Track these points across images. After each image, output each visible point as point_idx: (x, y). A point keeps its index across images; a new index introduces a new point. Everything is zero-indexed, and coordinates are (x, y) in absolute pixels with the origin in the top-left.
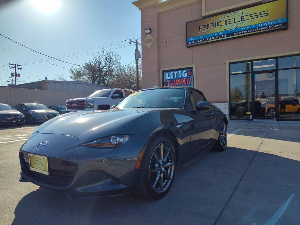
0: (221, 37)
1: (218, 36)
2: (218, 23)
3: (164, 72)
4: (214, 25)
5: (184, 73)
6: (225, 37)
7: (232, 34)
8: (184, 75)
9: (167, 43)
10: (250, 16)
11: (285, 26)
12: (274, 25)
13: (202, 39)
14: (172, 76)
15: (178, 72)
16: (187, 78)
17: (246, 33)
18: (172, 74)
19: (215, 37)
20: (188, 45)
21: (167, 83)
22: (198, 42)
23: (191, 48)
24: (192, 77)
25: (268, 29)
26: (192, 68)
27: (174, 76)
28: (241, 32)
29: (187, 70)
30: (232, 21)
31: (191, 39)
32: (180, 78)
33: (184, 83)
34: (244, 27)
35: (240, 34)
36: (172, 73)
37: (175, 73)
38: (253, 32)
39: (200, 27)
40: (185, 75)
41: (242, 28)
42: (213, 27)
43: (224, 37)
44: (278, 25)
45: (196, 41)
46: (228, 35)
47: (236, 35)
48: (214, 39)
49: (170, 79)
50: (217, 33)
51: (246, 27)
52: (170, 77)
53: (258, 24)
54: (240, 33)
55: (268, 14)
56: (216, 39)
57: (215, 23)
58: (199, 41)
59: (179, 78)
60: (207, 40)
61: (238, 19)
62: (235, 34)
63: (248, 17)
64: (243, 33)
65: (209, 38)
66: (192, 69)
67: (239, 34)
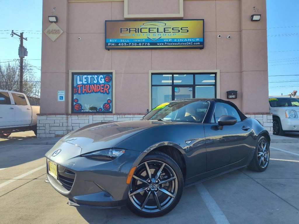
0: (144, 45)
1: (142, 43)
2: (141, 29)
3: (73, 74)
4: (137, 31)
5: (101, 78)
6: (148, 45)
7: (155, 44)
8: (101, 81)
9: (79, 39)
10: (173, 29)
11: (201, 46)
12: (193, 43)
13: (124, 43)
14: (86, 80)
15: (93, 76)
16: (104, 85)
17: (169, 45)
18: (85, 78)
19: (138, 43)
20: (107, 47)
21: (78, 88)
22: (119, 46)
23: (110, 51)
24: (110, 83)
25: (188, 45)
26: (111, 73)
27: (87, 81)
28: (164, 43)
29: (105, 75)
30: (156, 30)
31: (111, 41)
32: (95, 84)
33: (100, 90)
34: (167, 39)
35: (163, 45)
36: (86, 76)
37: (89, 77)
38: (175, 45)
39: (121, 29)
40: (103, 81)
41: (165, 39)
42: (136, 32)
43: (147, 45)
44: (196, 44)
45: (117, 44)
46: (152, 44)
47: (159, 45)
48: (137, 45)
49: (83, 84)
50: (140, 39)
51: (169, 39)
52: (82, 81)
53: (180, 39)
54: (163, 44)
55: (188, 31)
56: (139, 45)
57: (138, 29)
58: (120, 44)
59: (94, 85)
60: (129, 45)
61: (161, 30)
62: (158, 44)
63: (170, 30)
64: (166, 45)
65: (131, 43)
66: (111, 75)
67: (161, 45)
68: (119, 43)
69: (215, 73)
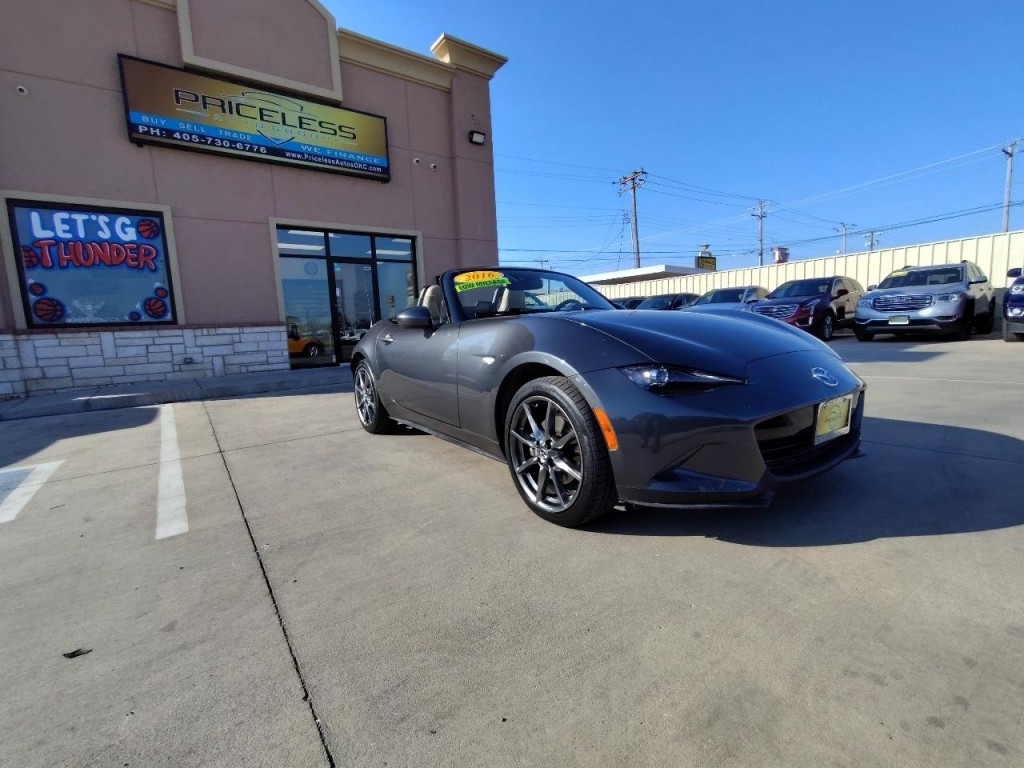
0: (251, 150)
1: (243, 143)
2: (238, 105)
3: (13, 204)
4: (226, 107)
5: (124, 226)
6: (261, 153)
7: (280, 152)
8: (125, 233)
9: (21, 90)
10: (320, 123)
11: (384, 176)
12: (368, 165)
13: (191, 135)
14: (67, 227)
15: (94, 217)
16: (138, 247)
17: (314, 162)
18: (64, 221)
19: (233, 142)
20: (135, 135)
21: (38, 251)
22: (176, 139)
23: (146, 149)
25: (358, 169)
26: (159, 215)
27: (73, 229)
28: (302, 154)
29: (138, 218)
30: (278, 118)
31: (145, 119)
32: (106, 241)
33: (125, 261)
34: (309, 146)
35: (299, 159)
36: (65, 215)
37: (80, 218)
38: (328, 164)
39: (177, 92)
40: (130, 235)
41: (304, 145)
42: (224, 111)
43: (258, 151)
44: (375, 169)
45: (170, 133)
46: (271, 151)
47: (291, 158)
48: (230, 147)
49: (57, 241)
50: (238, 133)
51: (313, 147)
52: (53, 229)
53: (338, 151)
54: (299, 156)
55: (354, 137)
56: (236, 148)
57: (230, 103)
58: (177, 135)
59: (101, 242)
60: (206, 143)
61: (292, 119)
62: (288, 154)
63: (315, 125)
64: (307, 160)
65: (214, 138)
66: (157, 220)
67: (296, 159)
68: (175, 132)
69: (413, 239)
